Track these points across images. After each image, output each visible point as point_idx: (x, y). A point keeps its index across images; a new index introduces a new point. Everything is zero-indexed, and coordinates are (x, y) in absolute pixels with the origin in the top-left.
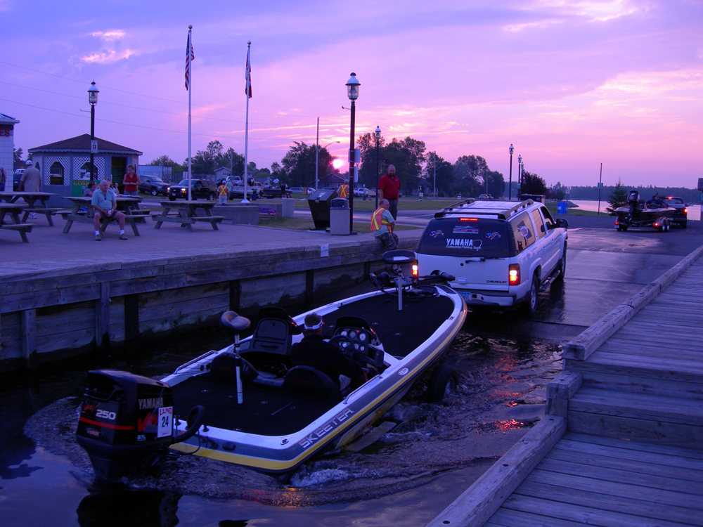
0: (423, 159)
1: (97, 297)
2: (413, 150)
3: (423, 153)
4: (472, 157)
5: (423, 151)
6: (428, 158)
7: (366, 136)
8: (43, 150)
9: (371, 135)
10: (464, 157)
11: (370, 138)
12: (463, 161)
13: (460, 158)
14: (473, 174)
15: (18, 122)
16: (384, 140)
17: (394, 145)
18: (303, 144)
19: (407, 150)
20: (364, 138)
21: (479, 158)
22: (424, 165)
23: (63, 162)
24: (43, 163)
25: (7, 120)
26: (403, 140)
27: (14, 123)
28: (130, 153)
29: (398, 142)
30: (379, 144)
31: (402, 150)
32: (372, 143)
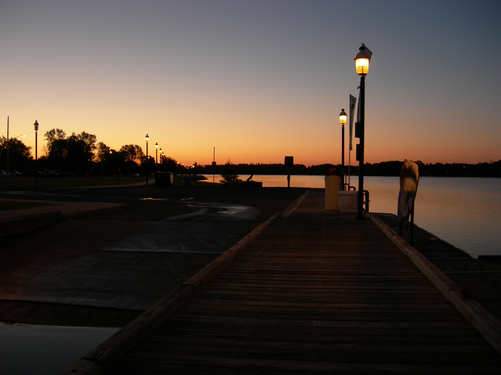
0: (95, 148)
2: (87, 141)
3: (94, 143)
4: (132, 146)
5: (94, 141)
6: (98, 147)
7: (51, 131)
9: (56, 130)
10: (126, 146)
11: (54, 133)
12: (126, 149)
13: (123, 147)
14: (132, 158)
16: (65, 134)
17: (73, 137)
19: (83, 141)
20: (50, 133)
21: (137, 146)
22: (96, 152)
26: (80, 134)
29: (76, 135)
30: (62, 137)
31: (79, 141)
32: (56, 136)
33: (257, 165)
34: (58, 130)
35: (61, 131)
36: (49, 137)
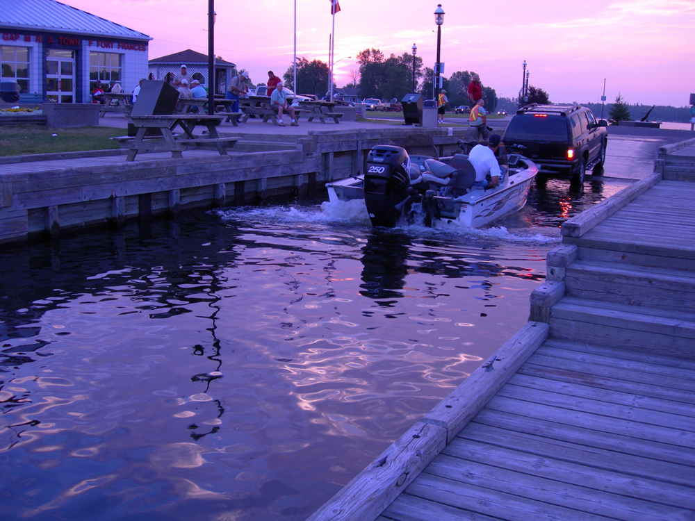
0: (420, 75)
1: (356, 149)
2: (410, 65)
3: (420, 69)
4: (466, 73)
5: (420, 66)
6: (424, 73)
7: (365, 52)
8: (158, 63)
9: (371, 51)
10: (458, 72)
11: (369, 54)
12: (458, 77)
13: (454, 74)
15: (152, 39)
16: (383, 56)
17: (392, 60)
18: (304, 60)
19: (405, 66)
20: (363, 54)
21: (473, 73)
22: (421, 81)
23: (176, 73)
24: (158, 73)
25: (144, 37)
26: (401, 56)
27: (149, 40)
28: (229, 65)
29: (396, 57)
30: (378, 59)
31: (399, 65)
32: (371, 58)
33: (635, 106)
34: (374, 51)
35: (378, 52)
36: (363, 60)
